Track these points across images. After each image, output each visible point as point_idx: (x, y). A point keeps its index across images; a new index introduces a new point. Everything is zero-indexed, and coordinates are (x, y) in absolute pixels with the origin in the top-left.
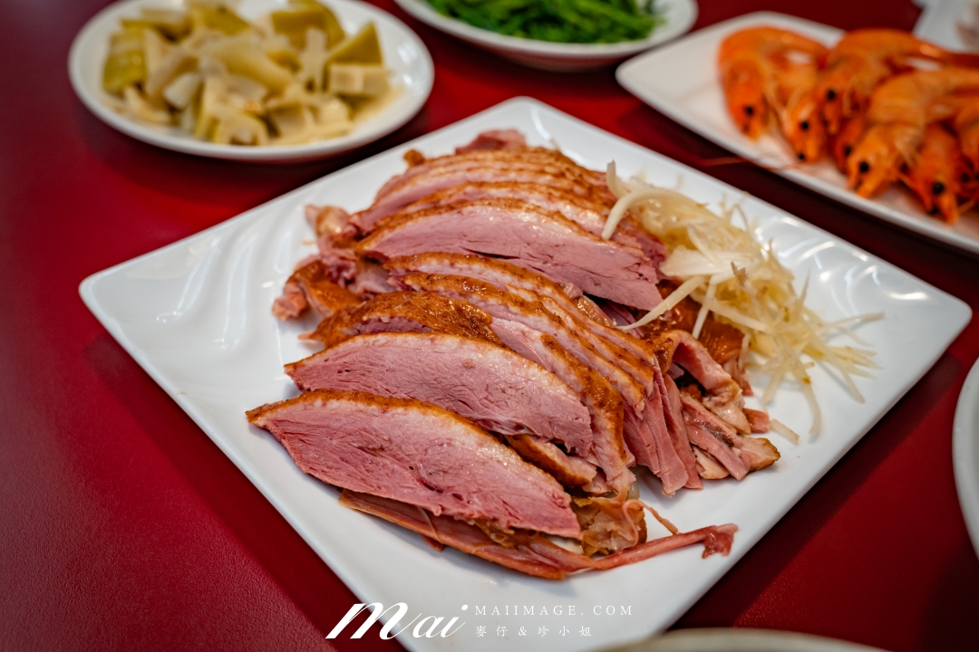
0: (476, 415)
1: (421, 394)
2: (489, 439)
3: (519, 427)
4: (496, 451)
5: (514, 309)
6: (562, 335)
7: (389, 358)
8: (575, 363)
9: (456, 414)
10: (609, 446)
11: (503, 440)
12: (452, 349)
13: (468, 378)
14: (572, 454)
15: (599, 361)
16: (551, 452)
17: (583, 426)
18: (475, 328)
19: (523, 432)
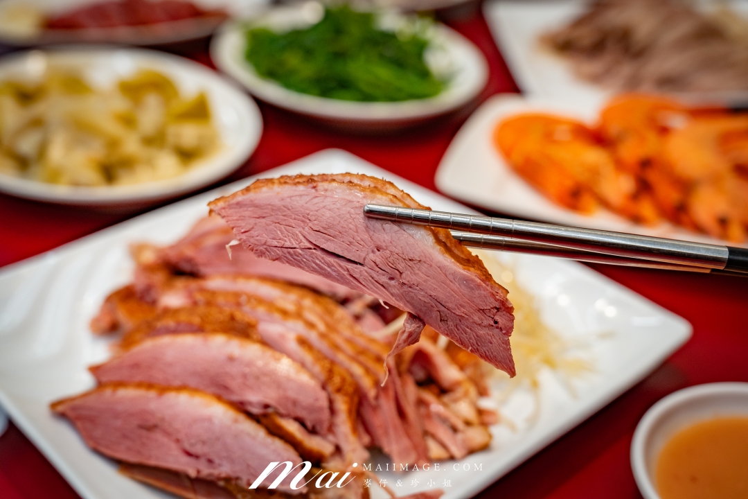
0: (235, 398)
1: (192, 382)
2: (241, 417)
3: (266, 406)
4: (248, 426)
5: (277, 316)
6: (313, 336)
7: (170, 355)
8: (320, 356)
9: (219, 398)
10: (344, 424)
11: (250, 416)
12: (221, 346)
13: (233, 369)
14: (313, 431)
15: (341, 358)
16: (292, 427)
17: (320, 409)
18: (244, 331)
19: (270, 410)
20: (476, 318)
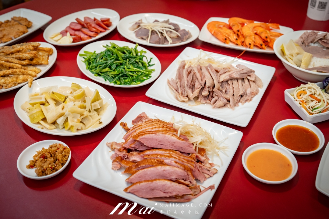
0: (168, 179)
1: (157, 178)
2: (172, 182)
3: (176, 178)
4: (173, 184)
5: (167, 158)
6: (177, 160)
7: (149, 173)
8: (182, 165)
9: (165, 179)
10: (191, 177)
11: (174, 181)
12: (160, 168)
13: (165, 172)
14: (185, 180)
15: (185, 164)
16: (182, 181)
17: (186, 175)
18: (161, 163)
19: (177, 179)
20: (187, 147)
